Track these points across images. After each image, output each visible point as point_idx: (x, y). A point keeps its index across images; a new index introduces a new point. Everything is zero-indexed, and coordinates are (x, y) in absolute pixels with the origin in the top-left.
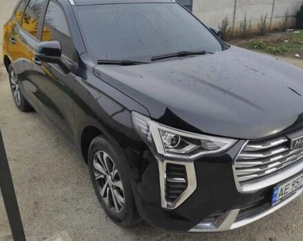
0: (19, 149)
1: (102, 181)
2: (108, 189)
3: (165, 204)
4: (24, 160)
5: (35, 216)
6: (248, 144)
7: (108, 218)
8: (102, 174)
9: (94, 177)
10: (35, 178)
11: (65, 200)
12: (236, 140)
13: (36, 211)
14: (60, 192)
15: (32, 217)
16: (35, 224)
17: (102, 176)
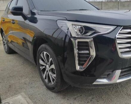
0: (5, 66)
1: (44, 70)
2: (47, 73)
3: (78, 68)
4: (6, 70)
5: (9, 91)
6: (122, 29)
7: (48, 90)
8: (44, 66)
9: (40, 69)
10: (10, 76)
11: (25, 84)
12: (116, 27)
13: (10, 89)
14: (23, 81)
15: (7, 91)
16: (9, 94)
17: (44, 67)
